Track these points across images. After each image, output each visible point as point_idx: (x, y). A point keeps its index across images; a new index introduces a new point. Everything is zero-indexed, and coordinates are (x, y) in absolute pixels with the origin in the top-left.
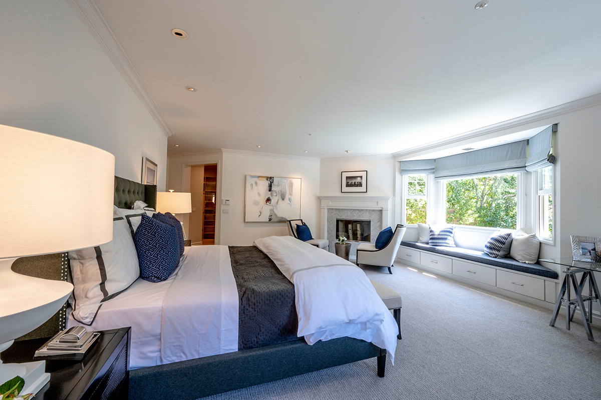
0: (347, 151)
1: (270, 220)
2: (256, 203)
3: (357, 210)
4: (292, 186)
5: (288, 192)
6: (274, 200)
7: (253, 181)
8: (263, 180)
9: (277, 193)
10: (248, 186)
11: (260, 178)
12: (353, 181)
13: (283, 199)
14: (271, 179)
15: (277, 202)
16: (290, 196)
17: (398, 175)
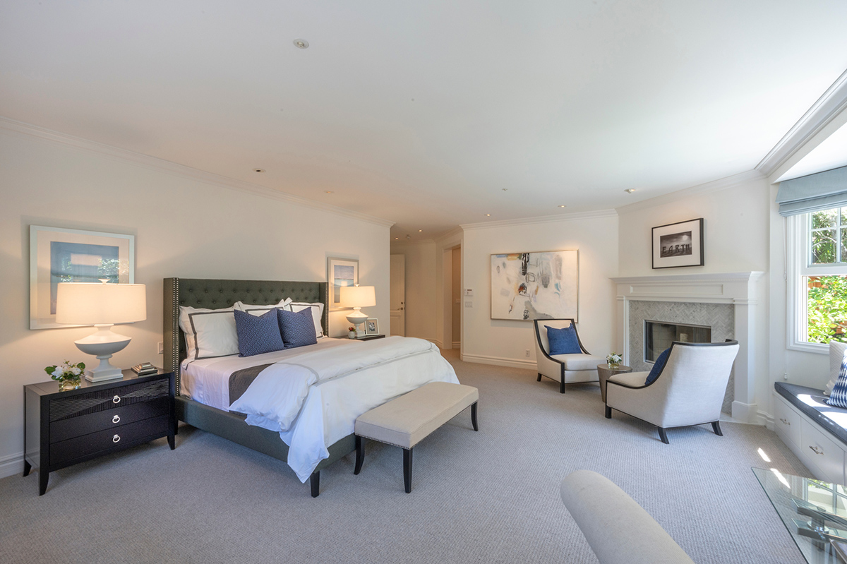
0: (628, 191)
1: (526, 317)
2: (505, 293)
3: (681, 303)
4: (560, 264)
5: (553, 274)
6: (531, 288)
7: (499, 261)
8: (513, 259)
9: (536, 277)
10: (494, 269)
11: (509, 257)
12: (674, 245)
13: (546, 286)
14: (525, 256)
15: (536, 291)
16: (557, 281)
17: (774, 216)
